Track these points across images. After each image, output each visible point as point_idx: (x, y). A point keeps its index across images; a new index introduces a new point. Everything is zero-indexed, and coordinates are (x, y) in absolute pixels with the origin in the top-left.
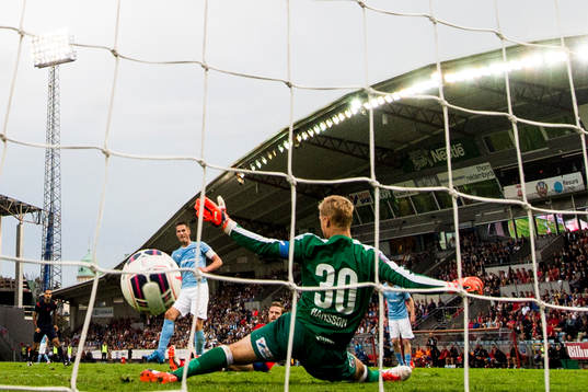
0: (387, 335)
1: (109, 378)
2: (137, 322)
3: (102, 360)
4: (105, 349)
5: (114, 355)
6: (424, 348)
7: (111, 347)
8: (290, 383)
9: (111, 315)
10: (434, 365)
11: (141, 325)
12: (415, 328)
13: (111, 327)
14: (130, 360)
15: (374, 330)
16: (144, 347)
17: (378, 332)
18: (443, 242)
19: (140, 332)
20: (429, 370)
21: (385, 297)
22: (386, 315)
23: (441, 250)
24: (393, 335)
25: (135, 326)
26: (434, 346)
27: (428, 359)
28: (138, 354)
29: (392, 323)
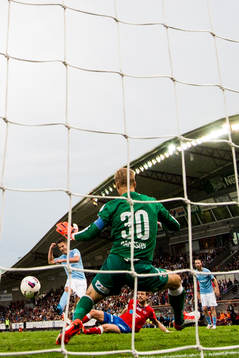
0: (200, 305)
1: (11, 343)
2: (29, 303)
3: (6, 330)
4: (7, 322)
5: (14, 326)
6: (226, 312)
7: (11, 321)
8: (135, 340)
9: (11, 299)
10: (233, 324)
11: (32, 305)
12: (219, 299)
13: (11, 306)
14: (25, 329)
15: (191, 302)
16: (34, 320)
17: (194, 303)
18: (235, 239)
19: (31, 310)
20: (229, 327)
21: (197, 279)
22: (198, 291)
23: (234, 245)
24: (204, 305)
25: (28, 306)
26: (232, 311)
27: (228, 320)
28: (30, 325)
29: (202, 296)
